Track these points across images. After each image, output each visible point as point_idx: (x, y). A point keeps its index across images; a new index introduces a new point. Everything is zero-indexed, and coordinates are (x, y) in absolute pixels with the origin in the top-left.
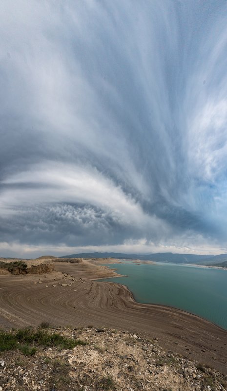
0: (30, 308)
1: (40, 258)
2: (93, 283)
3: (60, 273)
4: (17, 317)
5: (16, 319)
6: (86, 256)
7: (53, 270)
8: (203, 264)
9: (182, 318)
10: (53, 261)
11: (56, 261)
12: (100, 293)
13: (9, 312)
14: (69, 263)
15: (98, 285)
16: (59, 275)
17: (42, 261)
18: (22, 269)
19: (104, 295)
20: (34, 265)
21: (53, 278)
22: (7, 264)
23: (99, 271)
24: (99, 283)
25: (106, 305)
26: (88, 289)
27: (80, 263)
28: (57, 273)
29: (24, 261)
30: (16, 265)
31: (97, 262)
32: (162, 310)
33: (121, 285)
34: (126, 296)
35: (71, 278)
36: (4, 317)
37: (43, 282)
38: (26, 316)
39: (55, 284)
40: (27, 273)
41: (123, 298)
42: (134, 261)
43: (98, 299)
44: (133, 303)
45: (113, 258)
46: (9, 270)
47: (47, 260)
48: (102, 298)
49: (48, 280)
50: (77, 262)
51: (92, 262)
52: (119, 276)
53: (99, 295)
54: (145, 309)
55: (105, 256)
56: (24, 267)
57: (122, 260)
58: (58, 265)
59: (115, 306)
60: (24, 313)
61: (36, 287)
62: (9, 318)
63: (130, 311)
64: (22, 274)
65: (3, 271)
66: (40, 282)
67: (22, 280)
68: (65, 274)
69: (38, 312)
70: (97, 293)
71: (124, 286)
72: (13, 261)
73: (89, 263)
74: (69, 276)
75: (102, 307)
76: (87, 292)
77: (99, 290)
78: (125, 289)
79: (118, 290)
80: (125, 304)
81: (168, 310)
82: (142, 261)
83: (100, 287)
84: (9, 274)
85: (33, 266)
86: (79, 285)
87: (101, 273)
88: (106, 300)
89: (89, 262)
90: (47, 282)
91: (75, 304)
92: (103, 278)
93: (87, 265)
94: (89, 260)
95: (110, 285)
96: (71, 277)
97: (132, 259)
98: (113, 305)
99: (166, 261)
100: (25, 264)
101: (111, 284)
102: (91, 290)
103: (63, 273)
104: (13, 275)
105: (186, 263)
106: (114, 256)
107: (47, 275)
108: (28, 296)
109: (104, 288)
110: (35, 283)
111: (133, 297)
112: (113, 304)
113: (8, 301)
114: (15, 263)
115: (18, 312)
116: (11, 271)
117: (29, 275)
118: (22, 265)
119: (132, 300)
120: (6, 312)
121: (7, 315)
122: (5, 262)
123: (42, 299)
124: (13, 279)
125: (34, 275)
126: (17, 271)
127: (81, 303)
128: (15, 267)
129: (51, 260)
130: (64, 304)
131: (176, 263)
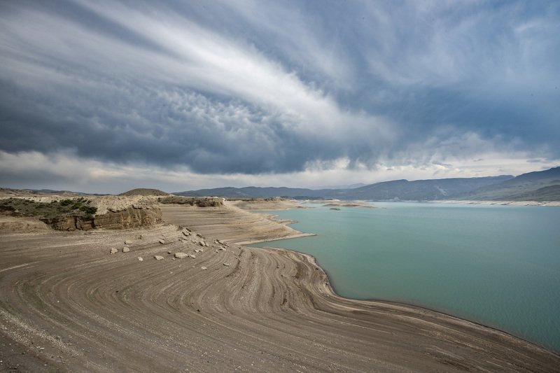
0: (90, 314)
1: (131, 193)
2: (242, 251)
3: (173, 227)
4: (50, 338)
5: (48, 343)
6: (230, 193)
7: (159, 221)
8: (486, 199)
9: (457, 337)
10: (159, 200)
11: (166, 202)
12: (257, 273)
13: (31, 325)
14: (195, 207)
15: (253, 256)
16: (171, 232)
17: (135, 200)
18: (82, 218)
19: (267, 278)
20: (115, 208)
21: (156, 240)
22: (41, 206)
23: (257, 225)
24: (256, 250)
25: (271, 304)
26: (232, 264)
27: (217, 208)
28: (167, 228)
29: (89, 198)
30: (66, 208)
31: (252, 206)
32: (400, 317)
33: (301, 255)
34: (313, 281)
35: (197, 240)
36: (10, 340)
37: (134, 248)
38: (77, 334)
39: (160, 254)
40: (94, 226)
41: (309, 286)
42: (328, 202)
43: (253, 288)
44: (330, 298)
45: (284, 197)
46: (46, 222)
47: (145, 198)
48: (261, 286)
49: (145, 243)
50: (213, 205)
51: (242, 206)
52: (297, 234)
53: (256, 281)
54: (360, 313)
55: (269, 195)
56: (88, 212)
57: (302, 201)
58: (170, 211)
59: (290, 307)
60: (72, 324)
61: (115, 260)
62: (25, 341)
63: (325, 320)
64: (82, 228)
65: (32, 223)
66: (126, 249)
67: (80, 243)
68: (185, 230)
69: (109, 324)
70: (251, 275)
71: (308, 257)
72: (60, 198)
73: (236, 208)
74: (194, 234)
75: (262, 308)
76: (230, 271)
77: (256, 268)
78: (310, 264)
79: (295, 265)
80: (312, 300)
81: (418, 316)
82: (344, 203)
83: (257, 261)
84: (47, 230)
85: (110, 210)
86: (213, 256)
87: (260, 229)
88: (270, 293)
89: (237, 205)
90: (141, 248)
91: (200, 301)
92: (263, 238)
93: (233, 212)
94: (237, 202)
95: (278, 256)
96: (198, 238)
97: (323, 199)
98: (287, 304)
99: (396, 198)
100: (91, 205)
101: (281, 253)
102: (237, 268)
103: (180, 228)
104: (59, 232)
105: (442, 198)
106: (286, 193)
107: (143, 232)
108: (91, 283)
109: (267, 262)
110: (114, 250)
111: (331, 284)
112: (285, 300)
113: (36, 297)
114: (65, 203)
115: (57, 323)
116: (54, 223)
117: (100, 230)
118: (83, 209)
119: (327, 291)
120: (22, 325)
121: (23, 332)
122: (37, 200)
123: (125, 289)
124: (58, 241)
125: (112, 231)
126: (70, 222)
127: (215, 298)
128: (64, 212)
129: (155, 198)
130: (176, 301)
131: (420, 201)
